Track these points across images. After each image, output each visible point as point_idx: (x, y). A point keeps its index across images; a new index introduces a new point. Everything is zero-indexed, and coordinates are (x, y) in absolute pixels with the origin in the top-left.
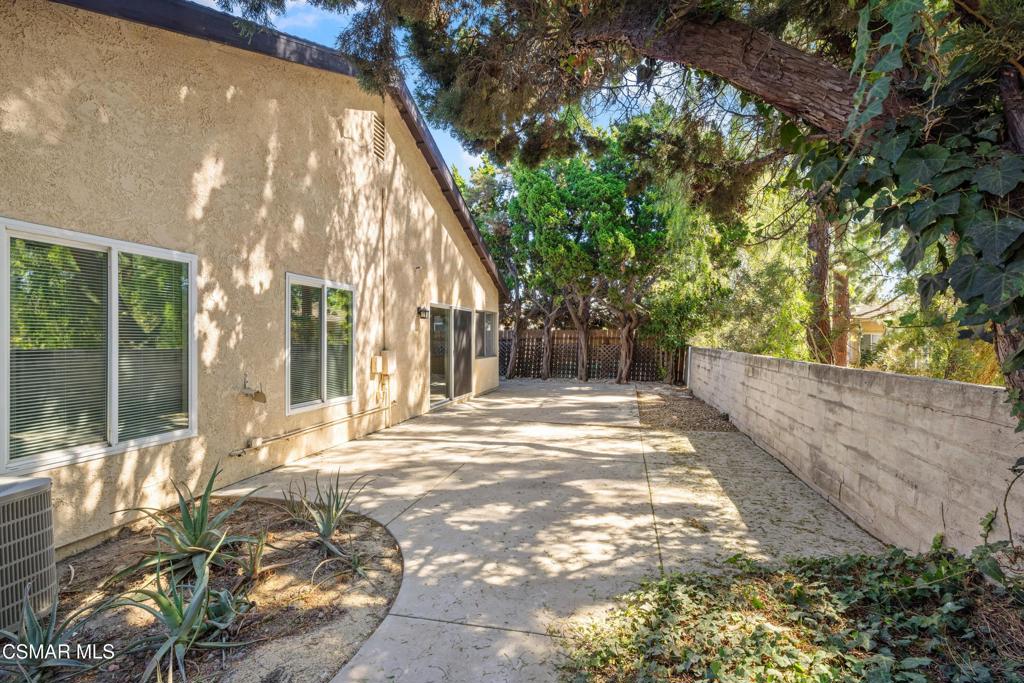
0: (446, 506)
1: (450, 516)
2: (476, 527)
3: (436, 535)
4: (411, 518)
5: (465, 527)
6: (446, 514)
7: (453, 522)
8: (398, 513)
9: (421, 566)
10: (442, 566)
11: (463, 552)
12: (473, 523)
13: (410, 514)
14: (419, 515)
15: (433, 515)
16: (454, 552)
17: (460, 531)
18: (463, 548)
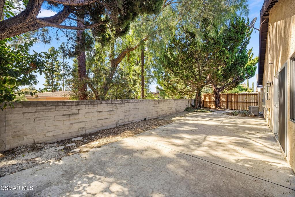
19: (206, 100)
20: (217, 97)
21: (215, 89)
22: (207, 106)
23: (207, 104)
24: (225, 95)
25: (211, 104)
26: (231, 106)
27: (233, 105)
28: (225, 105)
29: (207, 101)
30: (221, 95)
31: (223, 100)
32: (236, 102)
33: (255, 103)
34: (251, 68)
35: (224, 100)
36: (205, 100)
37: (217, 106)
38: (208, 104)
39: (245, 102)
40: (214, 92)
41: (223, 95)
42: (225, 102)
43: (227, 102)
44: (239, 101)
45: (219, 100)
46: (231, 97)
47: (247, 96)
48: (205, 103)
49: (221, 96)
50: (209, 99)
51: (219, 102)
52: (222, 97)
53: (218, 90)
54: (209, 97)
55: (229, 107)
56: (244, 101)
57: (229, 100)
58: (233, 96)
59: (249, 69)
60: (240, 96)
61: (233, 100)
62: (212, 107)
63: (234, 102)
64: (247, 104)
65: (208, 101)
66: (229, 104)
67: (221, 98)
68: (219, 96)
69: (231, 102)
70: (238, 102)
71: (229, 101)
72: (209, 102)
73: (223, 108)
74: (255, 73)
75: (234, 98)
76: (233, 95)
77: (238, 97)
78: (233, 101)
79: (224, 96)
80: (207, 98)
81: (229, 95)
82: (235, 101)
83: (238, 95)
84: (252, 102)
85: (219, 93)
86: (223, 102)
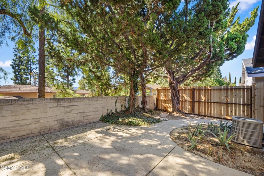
0: (159, 147)
1: (159, 143)
2: (153, 139)
3: (163, 139)
4: (171, 145)
5: (156, 140)
6: (160, 144)
7: (158, 142)
8: (176, 148)
9: (166, 135)
10: (163, 134)
11: (158, 135)
12: (153, 140)
13: (171, 147)
14: (168, 146)
15: (164, 145)
16: (159, 136)
17: (157, 139)
18: (158, 136)
19: (162, 98)
20: (175, 94)
21: (171, 79)
22: (161, 107)
23: (162, 104)
24: (189, 89)
25: (167, 105)
26: (199, 109)
27: (202, 108)
28: (190, 107)
29: (162, 100)
30: (182, 89)
31: (186, 98)
32: (208, 102)
33: (244, 105)
34: (236, 38)
35: (188, 98)
36: (160, 97)
37: (175, 110)
38: (164, 104)
39: (225, 103)
40: (171, 84)
41: (186, 89)
42: (189, 101)
43: (193, 102)
44: (212, 101)
45: (178, 98)
46: (199, 94)
47: (229, 91)
48: (159, 102)
49: (183, 91)
50: (165, 96)
51: (179, 102)
52: (185, 93)
53: (177, 81)
54: (165, 93)
55: (196, 111)
56: (223, 102)
57: (196, 98)
58: (202, 92)
59: (233, 39)
60: (216, 91)
61: (203, 98)
62: (169, 109)
63: (205, 102)
64: (228, 107)
65: (164, 99)
66: (196, 105)
67: (184, 95)
68: (178, 92)
69: (199, 102)
70: (211, 103)
71: (195, 100)
72: (165, 101)
73: (186, 112)
74: (244, 46)
75: (205, 96)
76: (202, 89)
77: (211, 94)
78: (203, 101)
79: (187, 91)
80: (162, 94)
81: (196, 89)
82: (205, 100)
83: (211, 90)
84: (239, 104)
85: (177, 86)
86: (186, 101)
